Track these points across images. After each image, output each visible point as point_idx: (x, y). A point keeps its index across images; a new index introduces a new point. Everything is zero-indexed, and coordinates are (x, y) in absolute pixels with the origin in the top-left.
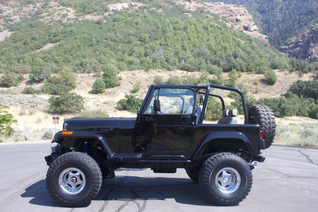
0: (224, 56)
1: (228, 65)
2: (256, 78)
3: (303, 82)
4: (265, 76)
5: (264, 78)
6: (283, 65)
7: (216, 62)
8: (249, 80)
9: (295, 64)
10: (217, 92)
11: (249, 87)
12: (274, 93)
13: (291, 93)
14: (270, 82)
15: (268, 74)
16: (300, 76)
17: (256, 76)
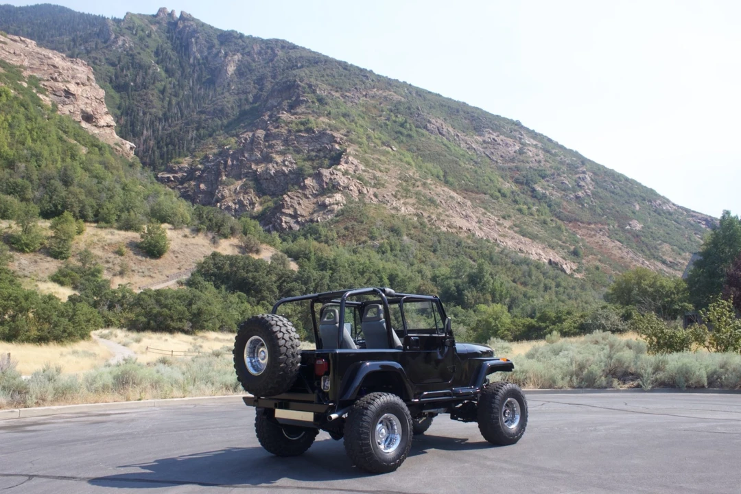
0: (35, 177)
1: (48, 199)
2: (120, 240)
3: (223, 256)
4: (142, 237)
5: (139, 240)
6: (179, 215)
7: (14, 189)
8: (104, 243)
9: (205, 216)
10: (21, 266)
11: (104, 260)
12: (161, 277)
13: (200, 279)
14: (152, 250)
15: (150, 232)
16: (214, 243)
17: (119, 235)
